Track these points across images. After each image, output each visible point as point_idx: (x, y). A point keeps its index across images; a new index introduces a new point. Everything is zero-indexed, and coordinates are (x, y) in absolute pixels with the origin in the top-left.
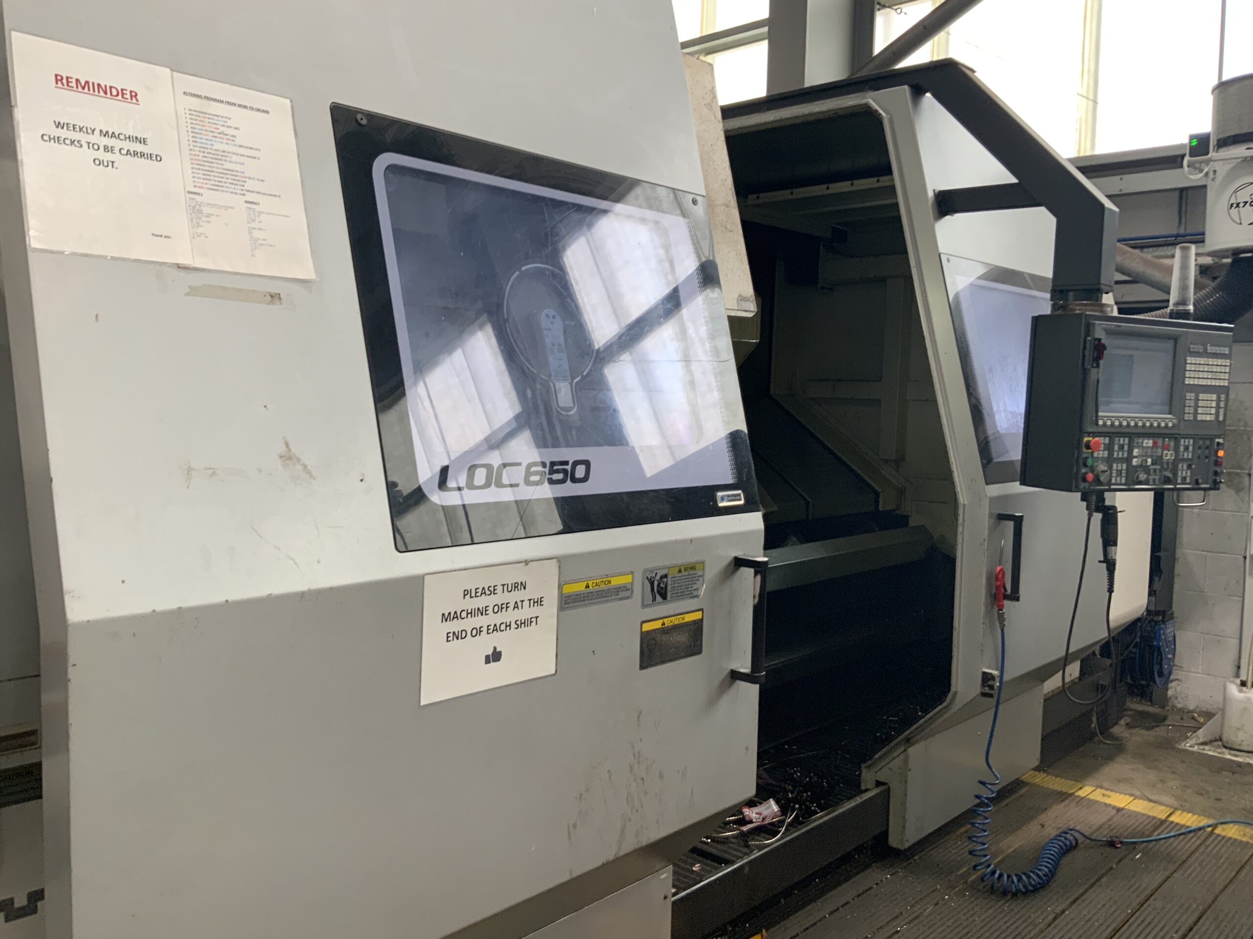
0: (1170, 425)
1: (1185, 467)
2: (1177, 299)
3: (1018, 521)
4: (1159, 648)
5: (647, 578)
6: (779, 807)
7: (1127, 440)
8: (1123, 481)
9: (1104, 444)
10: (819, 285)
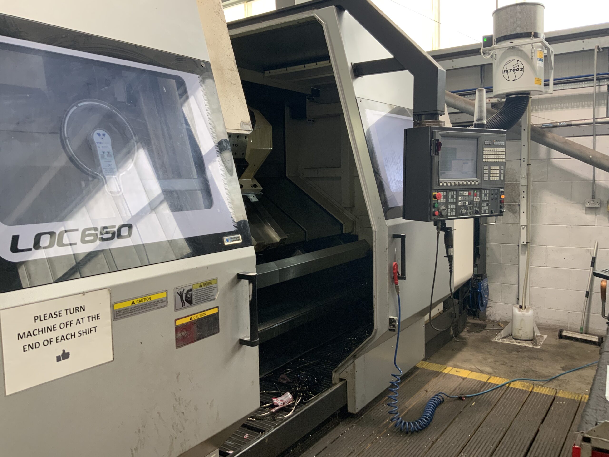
0: (477, 183)
1: (485, 204)
2: (477, 118)
3: (403, 238)
4: (481, 292)
5: (178, 293)
6: (292, 396)
7: (455, 192)
8: (454, 214)
9: (443, 195)
10: (307, 119)
